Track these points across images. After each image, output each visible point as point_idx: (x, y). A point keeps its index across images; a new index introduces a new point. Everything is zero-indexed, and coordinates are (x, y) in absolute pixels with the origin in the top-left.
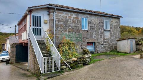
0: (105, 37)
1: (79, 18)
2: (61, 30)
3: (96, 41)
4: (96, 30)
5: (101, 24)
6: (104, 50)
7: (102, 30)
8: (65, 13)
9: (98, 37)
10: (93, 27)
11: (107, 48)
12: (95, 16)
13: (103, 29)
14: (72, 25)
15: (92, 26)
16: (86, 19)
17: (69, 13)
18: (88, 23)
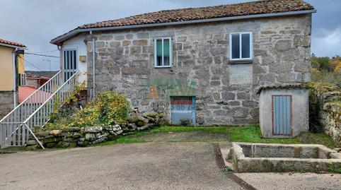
0: (232, 83)
1: (149, 40)
2: (107, 72)
3: (199, 94)
4: (197, 64)
5: (216, 46)
6: (228, 118)
7: (218, 62)
8: (114, 35)
9: (205, 83)
10: (188, 57)
11: (239, 114)
12: (195, 29)
13: (225, 59)
14: (131, 58)
15: (185, 55)
16: (167, 41)
17: (124, 35)
18: (174, 49)
